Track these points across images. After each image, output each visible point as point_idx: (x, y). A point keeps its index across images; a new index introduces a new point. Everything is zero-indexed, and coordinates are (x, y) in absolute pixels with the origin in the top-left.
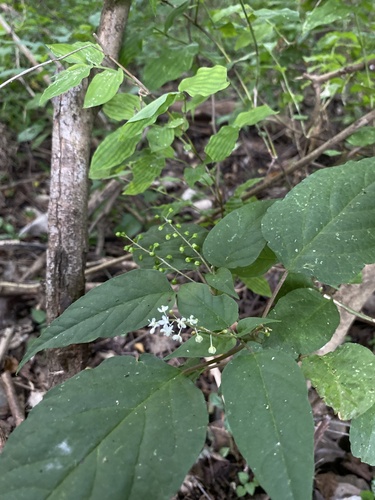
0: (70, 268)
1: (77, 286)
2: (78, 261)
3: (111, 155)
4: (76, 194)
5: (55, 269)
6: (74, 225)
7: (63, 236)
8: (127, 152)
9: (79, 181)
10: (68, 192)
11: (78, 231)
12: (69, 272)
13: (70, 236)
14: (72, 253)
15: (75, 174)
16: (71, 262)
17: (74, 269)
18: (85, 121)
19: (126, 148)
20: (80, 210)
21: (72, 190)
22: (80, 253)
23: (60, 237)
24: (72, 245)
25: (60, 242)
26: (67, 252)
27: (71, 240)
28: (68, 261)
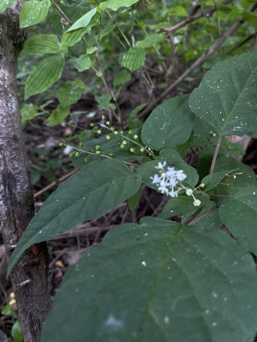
0: (19, 187)
1: (27, 201)
2: (24, 179)
3: (41, 81)
4: (13, 122)
5: (5, 189)
6: (15, 149)
7: (7, 159)
8: (55, 77)
9: (13, 111)
10: (5, 120)
11: (20, 154)
12: (18, 190)
13: (14, 159)
14: (19, 173)
15: (9, 105)
16: (18, 181)
17: (22, 187)
18: (10, 60)
19: (54, 74)
20: (18, 136)
21: (9, 119)
22: (25, 172)
23: (5, 161)
24: (16, 166)
25: (6, 165)
26: (13, 172)
27: (15, 162)
28: (15, 181)
